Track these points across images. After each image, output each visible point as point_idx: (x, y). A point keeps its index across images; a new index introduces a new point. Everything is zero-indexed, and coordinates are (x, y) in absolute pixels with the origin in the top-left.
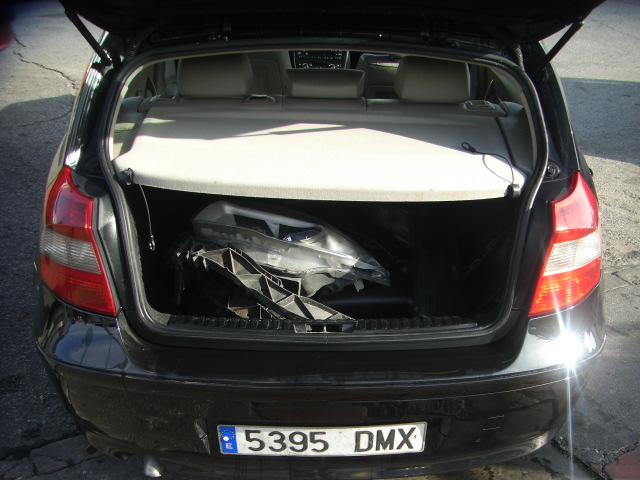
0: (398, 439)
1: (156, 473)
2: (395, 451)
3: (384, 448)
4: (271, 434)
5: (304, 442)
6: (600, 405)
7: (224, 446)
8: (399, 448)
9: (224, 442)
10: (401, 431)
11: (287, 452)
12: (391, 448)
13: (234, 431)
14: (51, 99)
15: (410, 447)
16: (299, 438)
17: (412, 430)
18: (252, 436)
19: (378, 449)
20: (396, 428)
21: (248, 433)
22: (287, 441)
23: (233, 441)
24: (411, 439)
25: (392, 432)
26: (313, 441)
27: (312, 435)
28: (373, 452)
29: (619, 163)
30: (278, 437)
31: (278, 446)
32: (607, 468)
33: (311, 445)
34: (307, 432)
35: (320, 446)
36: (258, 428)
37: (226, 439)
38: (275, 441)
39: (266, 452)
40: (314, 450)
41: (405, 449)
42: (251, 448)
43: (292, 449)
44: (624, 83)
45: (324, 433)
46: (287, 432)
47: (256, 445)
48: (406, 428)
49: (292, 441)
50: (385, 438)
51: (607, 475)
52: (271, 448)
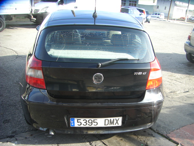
0: (115, 122)
1: (53, 134)
2: (114, 125)
3: (112, 124)
4: (84, 120)
5: (92, 123)
6: (164, 123)
7: (71, 124)
8: (115, 124)
9: (71, 123)
10: (116, 119)
11: (87, 126)
12: (113, 125)
13: (74, 119)
14: (10, 56)
15: (118, 124)
16: (90, 121)
17: (119, 119)
18: (79, 121)
19: (110, 125)
20: (115, 118)
21: (78, 120)
22: (87, 122)
23: (74, 123)
24: (118, 122)
25: (114, 120)
26: (94, 122)
27: (94, 120)
28: (109, 126)
29: (166, 72)
30: (85, 121)
31: (85, 124)
32: (167, 135)
33: (93, 124)
34: (93, 119)
35: (96, 124)
36: (80, 119)
37: (72, 122)
38: (85, 122)
39: (82, 126)
40: (94, 125)
41: (117, 125)
42: (78, 125)
43: (89, 125)
44: (167, 54)
45: (97, 120)
46: (87, 119)
47: (79, 124)
48: (117, 118)
49: (89, 122)
50: (112, 121)
51: (167, 136)
52: (83, 125)
